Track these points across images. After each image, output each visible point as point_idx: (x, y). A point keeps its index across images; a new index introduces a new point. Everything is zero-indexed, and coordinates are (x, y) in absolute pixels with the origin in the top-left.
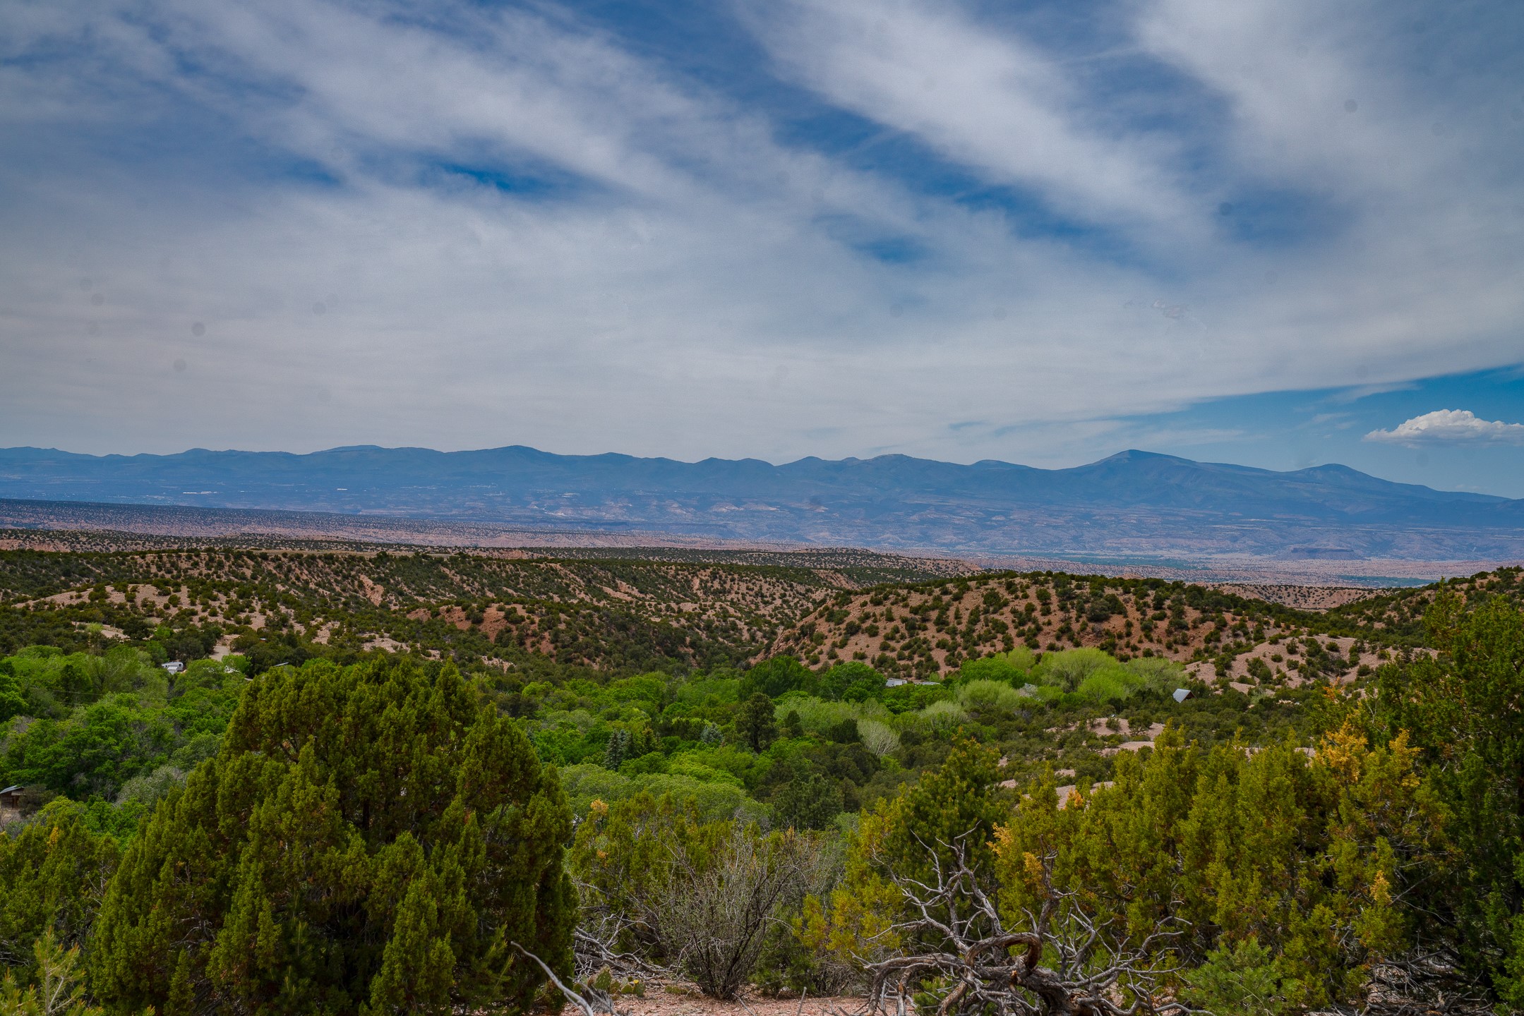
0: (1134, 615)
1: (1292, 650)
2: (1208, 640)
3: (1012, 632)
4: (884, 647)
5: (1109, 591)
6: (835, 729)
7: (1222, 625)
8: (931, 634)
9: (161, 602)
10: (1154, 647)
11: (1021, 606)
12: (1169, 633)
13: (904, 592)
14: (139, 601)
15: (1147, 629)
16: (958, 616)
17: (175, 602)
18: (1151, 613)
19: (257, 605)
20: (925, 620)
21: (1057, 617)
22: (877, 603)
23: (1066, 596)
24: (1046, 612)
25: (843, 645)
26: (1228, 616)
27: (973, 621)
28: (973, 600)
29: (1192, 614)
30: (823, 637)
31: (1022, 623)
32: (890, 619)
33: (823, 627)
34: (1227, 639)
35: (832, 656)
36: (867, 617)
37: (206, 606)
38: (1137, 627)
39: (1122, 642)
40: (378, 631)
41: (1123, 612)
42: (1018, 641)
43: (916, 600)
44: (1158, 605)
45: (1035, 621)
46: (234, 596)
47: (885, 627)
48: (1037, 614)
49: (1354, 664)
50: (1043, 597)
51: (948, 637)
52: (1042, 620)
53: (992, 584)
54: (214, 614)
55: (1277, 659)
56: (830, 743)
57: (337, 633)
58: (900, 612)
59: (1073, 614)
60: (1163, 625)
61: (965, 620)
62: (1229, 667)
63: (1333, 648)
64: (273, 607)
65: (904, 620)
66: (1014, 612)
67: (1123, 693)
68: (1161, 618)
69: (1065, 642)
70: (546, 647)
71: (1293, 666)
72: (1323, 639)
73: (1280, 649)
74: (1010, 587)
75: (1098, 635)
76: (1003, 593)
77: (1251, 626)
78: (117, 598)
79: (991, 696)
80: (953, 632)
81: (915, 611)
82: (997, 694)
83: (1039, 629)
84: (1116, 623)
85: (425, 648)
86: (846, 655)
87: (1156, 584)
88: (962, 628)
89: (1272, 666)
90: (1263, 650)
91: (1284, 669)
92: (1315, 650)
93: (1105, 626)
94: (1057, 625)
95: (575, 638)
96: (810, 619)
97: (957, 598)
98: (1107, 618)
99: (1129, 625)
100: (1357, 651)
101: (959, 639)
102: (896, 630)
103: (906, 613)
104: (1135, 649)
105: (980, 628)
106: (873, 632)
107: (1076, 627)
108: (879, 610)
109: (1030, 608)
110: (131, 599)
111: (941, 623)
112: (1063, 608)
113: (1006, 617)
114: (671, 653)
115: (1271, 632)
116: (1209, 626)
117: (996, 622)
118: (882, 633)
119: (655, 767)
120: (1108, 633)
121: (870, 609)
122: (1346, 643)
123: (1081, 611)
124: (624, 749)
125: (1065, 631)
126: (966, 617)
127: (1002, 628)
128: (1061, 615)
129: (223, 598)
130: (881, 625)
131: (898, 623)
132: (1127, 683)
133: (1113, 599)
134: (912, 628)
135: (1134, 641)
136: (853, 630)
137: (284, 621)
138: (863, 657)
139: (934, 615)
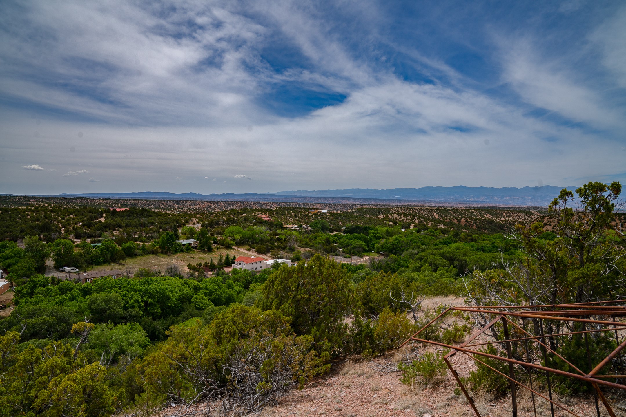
0: (618, 221)
4: (553, 228)
9: (398, 217)
14: (394, 217)
17: (401, 217)
19: (416, 218)
22: (551, 218)
40: (440, 224)
41: (615, 221)
54: (408, 220)
64: (419, 219)
70: (475, 227)
78: (390, 217)
85: (450, 227)
95: (481, 226)
99: (617, 224)
106: (550, 225)
108: (551, 220)
110: (393, 217)
114: (502, 229)
118: (552, 225)
121: (549, 220)
130: (552, 223)
136: (545, 224)
137: (422, 221)
138: (548, 230)
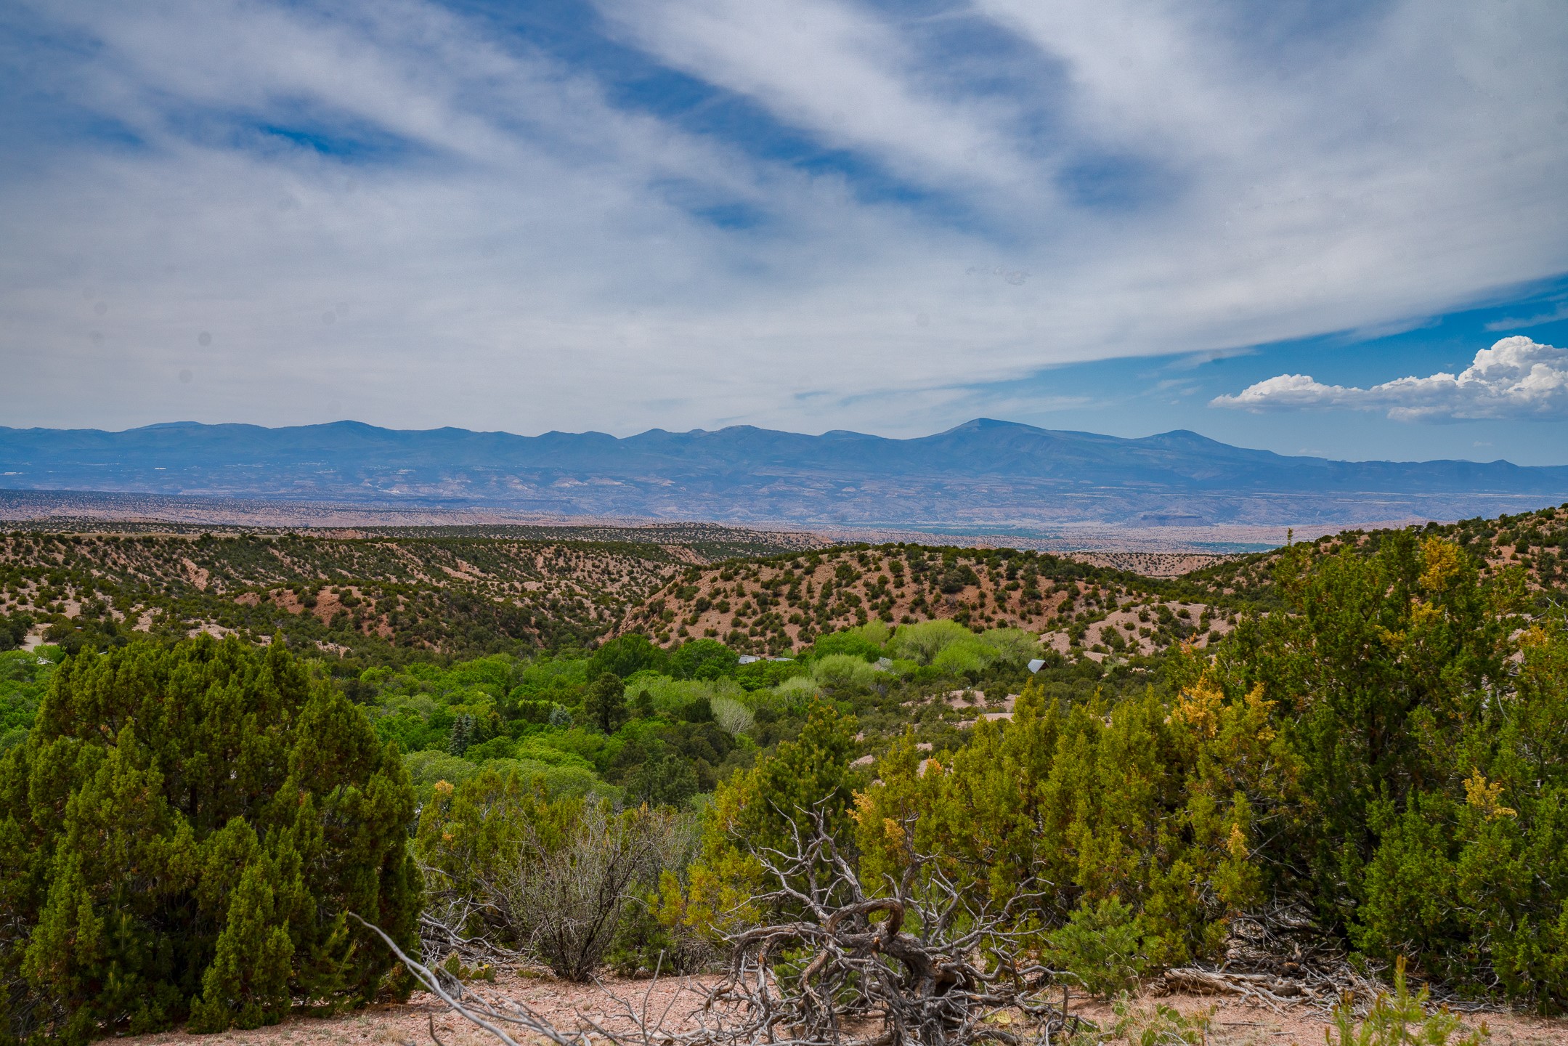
0: (987, 585)
1: (1144, 618)
2: (1061, 610)
3: (866, 605)
4: (736, 624)
5: (962, 562)
6: (688, 708)
7: (1075, 594)
8: (783, 609)
10: (1008, 617)
11: (874, 578)
12: (1022, 603)
13: (754, 567)
15: (1001, 600)
16: (810, 591)
18: (1004, 583)
19: (71, 593)
20: (777, 595)
21: (910, 589)
22: (727, 578)
23: (919, 568)
24: (900, 584)
25: (694, 622)
26: (1080, 585)
27: (826, 595)
28: (825, 573)
29: (1045, 584)
30: (673, 614)
31: (876, 596)
32: (742, 595)
33: (672, 604)
34: (1080, 609)
35: (683, 633)
36: (717, 592)
37: (14, 594)
38: (991, 596)
39: (976, 614)
40: (203, 617)
41: (976, 583)
42: (872, 615)
43: (767, 574)
44: (1011, 575)
45: (888, 594)
46: (45, 583)
47: (736, 603)
48: (890, 587)
49: (1205, 630)
50: (896, 569)
51: (800, 612)
52: (895, 592)
53: (844, 557)
54: (24, 602)
55: (1130, 627)
56: (683, 723)
57: (160, 619)
58: (751, 587)
59: (927, 585)
60: (1017, 595)
61: (817, 594)
62: (1082, 636)
63: (1184, 615)
64: (88, 594)
65: (755, 595)
66: (867, 585)
67: (978, 665)
68: (1015, 588)
69: (919, 615)
70: (384, 630)
71: (1145, 633)
72: (1174, 606)
73: (1133, 617)
74: (862, 560)
75: (952, 606)
76: (855, 565)
77: (1103, 594)
79: (846, 670)
80: (806, 607)
81: (766, 586)
82: (852, 668)
83: (892, 602)
84: (970, 594)
85: (255, 634)
86: (696, 632)
87: (1008, 554)
88: (815, 602)
89: (1125, 635)
90: (1115, 619)
91: (1137, 637)
92: (1166, 618)
93: (959, 597)
94: (910, 598)
95: (414, 621)
96: (659, 596)
97: (809, 572)
98: (960, 590)
99: (983, 596)
100: (1207, 617)
101: (812, 613)
102: (748, 606)
103: (757, 588)
104: (989, 620)
105: (833, 602)
106: (724, 609)
107: (929, 599)
108: (729, 585)
109: (883, 581)
111: (793, 598)
112: (916, 580)
113: (859, 590)
115: (1123, 600)
116: (1062, 596)
117: (849, 596)
118: (734, 609)
119: (502, 752)
120: (962, 604)
121: (720, 584)
122: (1196, 610)
123: (934, 582)
124: (469, 735)
125: (919, 604)
126: (818, 590)
127: (855, 601)
128: (914, 587)
129: (33, 585)
130: (732, 600)
131: (749, 598)
132: (983, 656)
133: (966, 570)
134: (763, 603)
135: (987, 612)
136: (703, 607)
137: (101, 609)
138: (714, 634)
139: (786, 589)
